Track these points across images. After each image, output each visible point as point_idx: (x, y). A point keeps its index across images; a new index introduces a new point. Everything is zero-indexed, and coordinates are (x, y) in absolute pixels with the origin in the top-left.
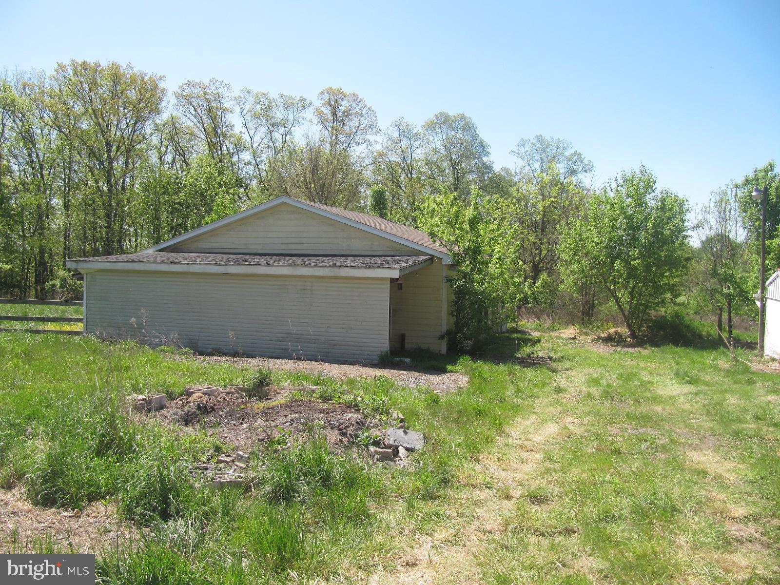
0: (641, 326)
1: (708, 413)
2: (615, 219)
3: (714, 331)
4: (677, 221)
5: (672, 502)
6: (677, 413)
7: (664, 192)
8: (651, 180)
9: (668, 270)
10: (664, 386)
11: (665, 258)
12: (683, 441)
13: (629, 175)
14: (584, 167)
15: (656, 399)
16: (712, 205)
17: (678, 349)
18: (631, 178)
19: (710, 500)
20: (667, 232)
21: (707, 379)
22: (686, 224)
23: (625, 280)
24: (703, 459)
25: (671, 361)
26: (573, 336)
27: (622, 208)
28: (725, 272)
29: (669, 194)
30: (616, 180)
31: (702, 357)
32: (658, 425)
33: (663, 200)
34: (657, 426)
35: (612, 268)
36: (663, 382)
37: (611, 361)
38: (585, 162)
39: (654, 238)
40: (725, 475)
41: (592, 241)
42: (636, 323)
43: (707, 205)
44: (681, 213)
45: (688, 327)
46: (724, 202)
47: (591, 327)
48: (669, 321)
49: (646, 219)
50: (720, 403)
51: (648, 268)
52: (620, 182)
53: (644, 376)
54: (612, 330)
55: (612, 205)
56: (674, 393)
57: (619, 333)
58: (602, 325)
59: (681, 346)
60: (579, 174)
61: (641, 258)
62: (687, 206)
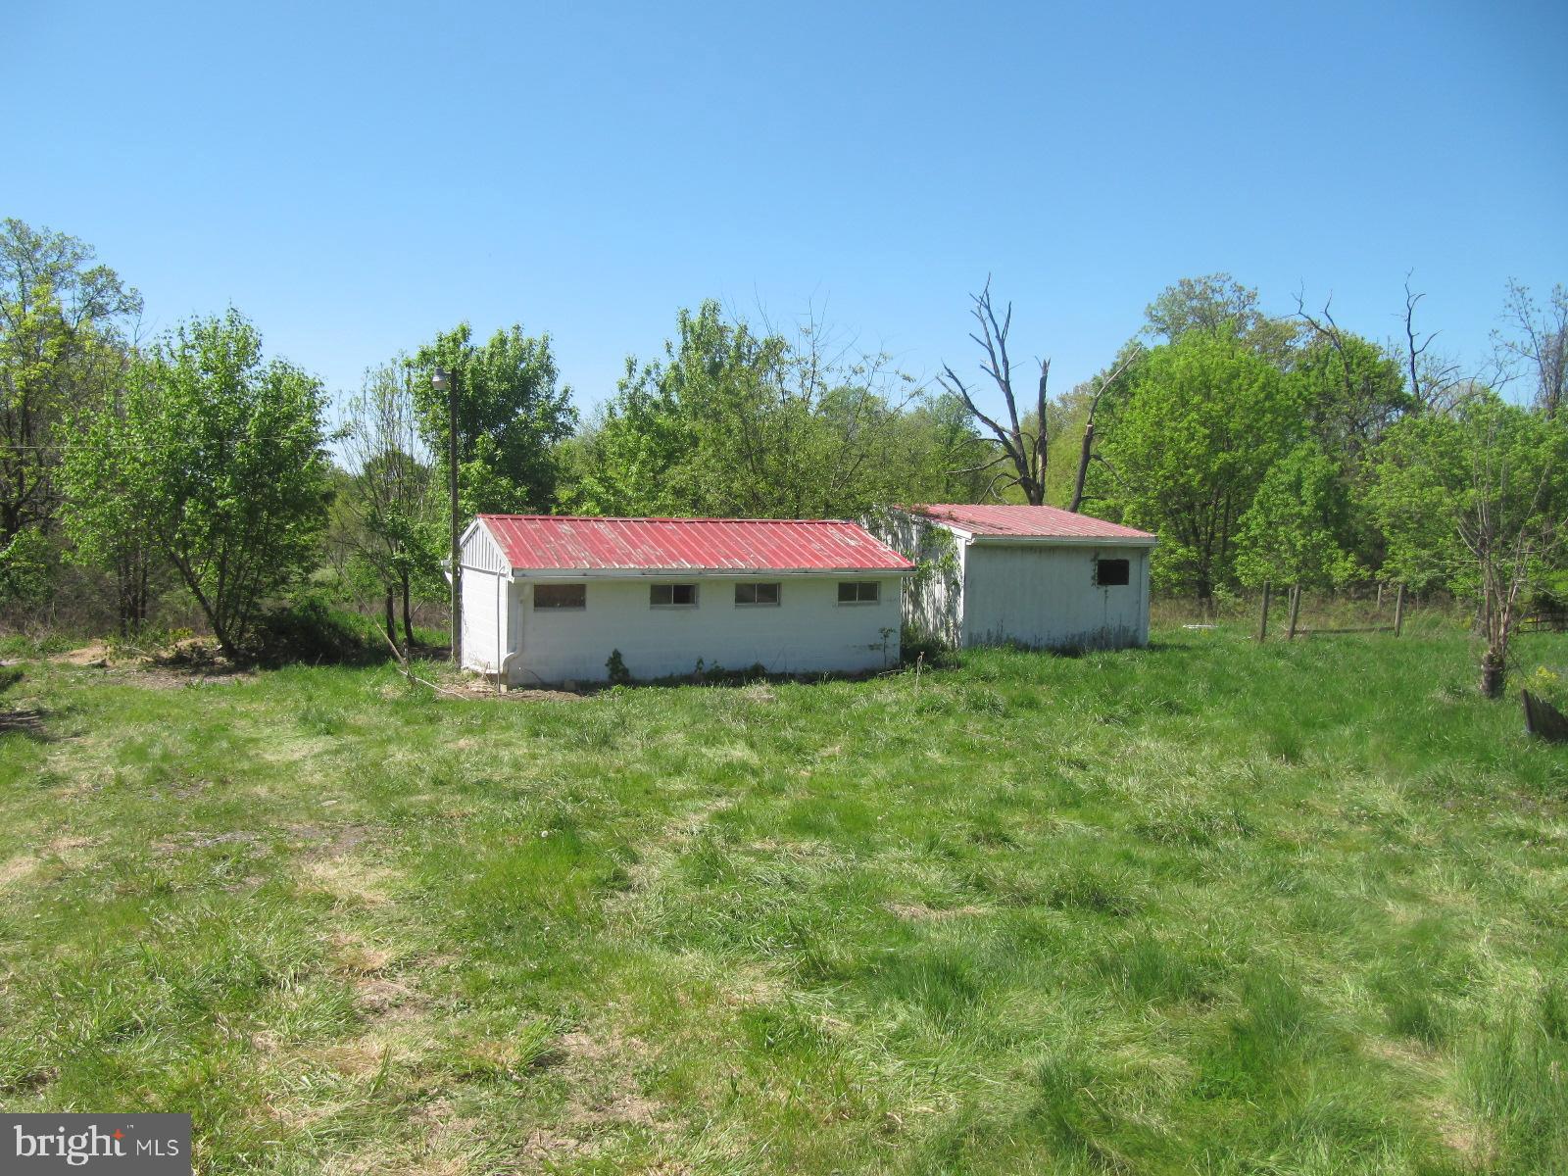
0: (243, 630)
1: (354, 785)
2: (181, 415)
3: (380, 631)
4: (304, 422)
5: (259, 966)
6: (297, 793)
7: (278, 365)
8: (251, 340)
9: (293, 518)
10: (279, 744)
11: (284, 495)
12: (300, 845)
13: (207, 325)
14: (121, 302)
15: (261, 772)
16: (369, 395)
17: (314, 670)
18: (211, 330)
19: (334, 948)
20: (285, 443)
21: (360, 723)
22: (322, 430)
23: (206, 538)
24: (333, 873)
25: (298, 695)
26: (99, 661)
27: (196, 392)
28: (393, 519)
29: (289, 370)
30: (181, 335)
31: (356, 681)
32: (257, 822)
33: (277, 382)
34: (256, 824)
35: (178, 515)
36: (277, 737)
37: (177, 706)
38: (125, 290)
39: (262, 454)
40: (367, 895)
41: (135, 459)
42: (232, 625)
43: (360, 395)
44: (311, 407)
45: (334, 626)
46: (388, 391)
47: (140, 638)
48: (296, 617)
49: (243, 417)
50: (376, 765)
51: (251, 512)
52: (190, 338)
53: (242, 729)
54: (184, 644)
55: (173, 384)
56: (297, 756)
57: (200, 648)
58: (166, 632)
59: (321, 663)
60: (111, 316)
61: (236, 494)
62: (321, 394)
